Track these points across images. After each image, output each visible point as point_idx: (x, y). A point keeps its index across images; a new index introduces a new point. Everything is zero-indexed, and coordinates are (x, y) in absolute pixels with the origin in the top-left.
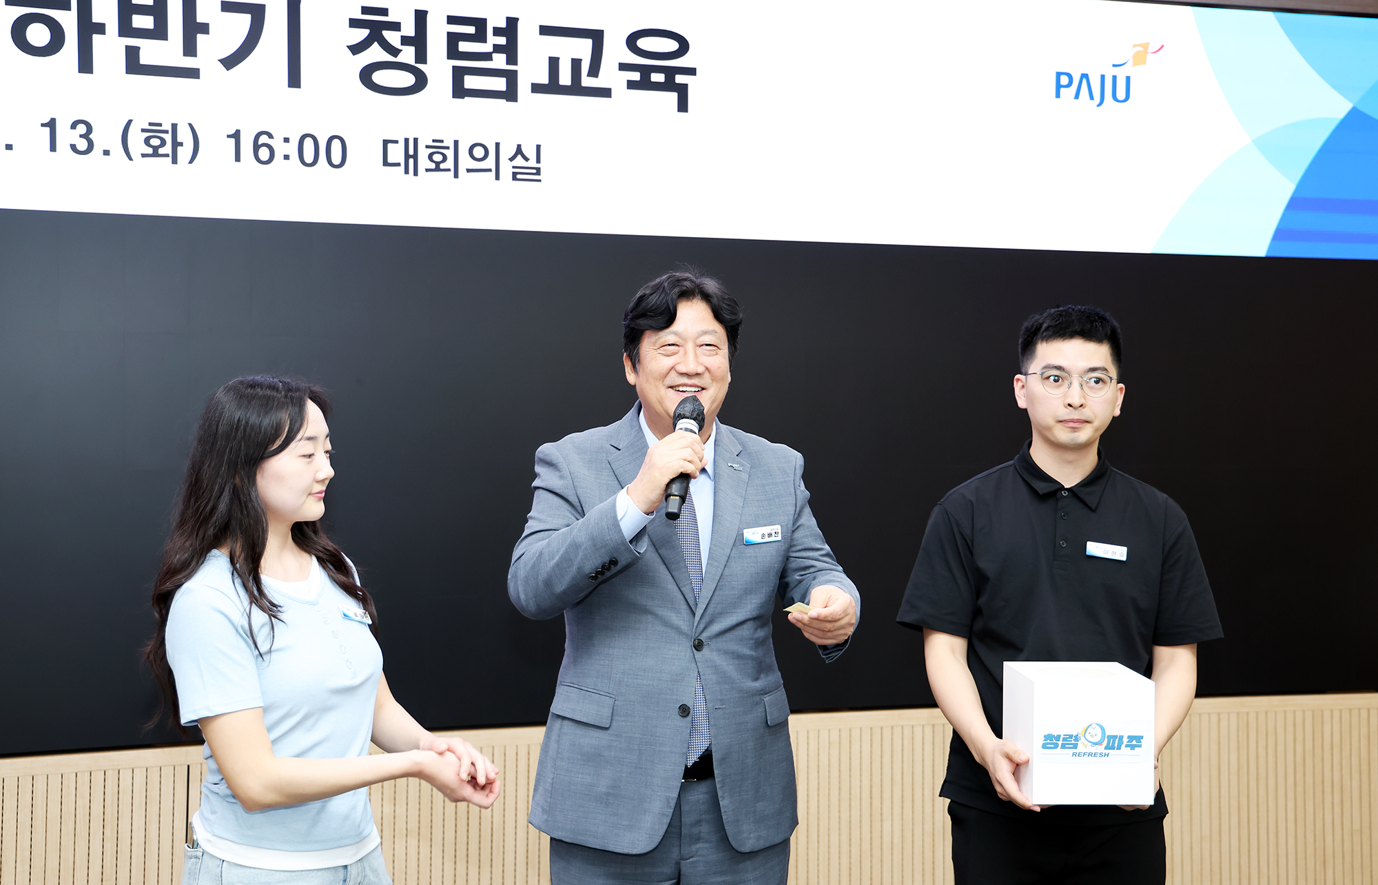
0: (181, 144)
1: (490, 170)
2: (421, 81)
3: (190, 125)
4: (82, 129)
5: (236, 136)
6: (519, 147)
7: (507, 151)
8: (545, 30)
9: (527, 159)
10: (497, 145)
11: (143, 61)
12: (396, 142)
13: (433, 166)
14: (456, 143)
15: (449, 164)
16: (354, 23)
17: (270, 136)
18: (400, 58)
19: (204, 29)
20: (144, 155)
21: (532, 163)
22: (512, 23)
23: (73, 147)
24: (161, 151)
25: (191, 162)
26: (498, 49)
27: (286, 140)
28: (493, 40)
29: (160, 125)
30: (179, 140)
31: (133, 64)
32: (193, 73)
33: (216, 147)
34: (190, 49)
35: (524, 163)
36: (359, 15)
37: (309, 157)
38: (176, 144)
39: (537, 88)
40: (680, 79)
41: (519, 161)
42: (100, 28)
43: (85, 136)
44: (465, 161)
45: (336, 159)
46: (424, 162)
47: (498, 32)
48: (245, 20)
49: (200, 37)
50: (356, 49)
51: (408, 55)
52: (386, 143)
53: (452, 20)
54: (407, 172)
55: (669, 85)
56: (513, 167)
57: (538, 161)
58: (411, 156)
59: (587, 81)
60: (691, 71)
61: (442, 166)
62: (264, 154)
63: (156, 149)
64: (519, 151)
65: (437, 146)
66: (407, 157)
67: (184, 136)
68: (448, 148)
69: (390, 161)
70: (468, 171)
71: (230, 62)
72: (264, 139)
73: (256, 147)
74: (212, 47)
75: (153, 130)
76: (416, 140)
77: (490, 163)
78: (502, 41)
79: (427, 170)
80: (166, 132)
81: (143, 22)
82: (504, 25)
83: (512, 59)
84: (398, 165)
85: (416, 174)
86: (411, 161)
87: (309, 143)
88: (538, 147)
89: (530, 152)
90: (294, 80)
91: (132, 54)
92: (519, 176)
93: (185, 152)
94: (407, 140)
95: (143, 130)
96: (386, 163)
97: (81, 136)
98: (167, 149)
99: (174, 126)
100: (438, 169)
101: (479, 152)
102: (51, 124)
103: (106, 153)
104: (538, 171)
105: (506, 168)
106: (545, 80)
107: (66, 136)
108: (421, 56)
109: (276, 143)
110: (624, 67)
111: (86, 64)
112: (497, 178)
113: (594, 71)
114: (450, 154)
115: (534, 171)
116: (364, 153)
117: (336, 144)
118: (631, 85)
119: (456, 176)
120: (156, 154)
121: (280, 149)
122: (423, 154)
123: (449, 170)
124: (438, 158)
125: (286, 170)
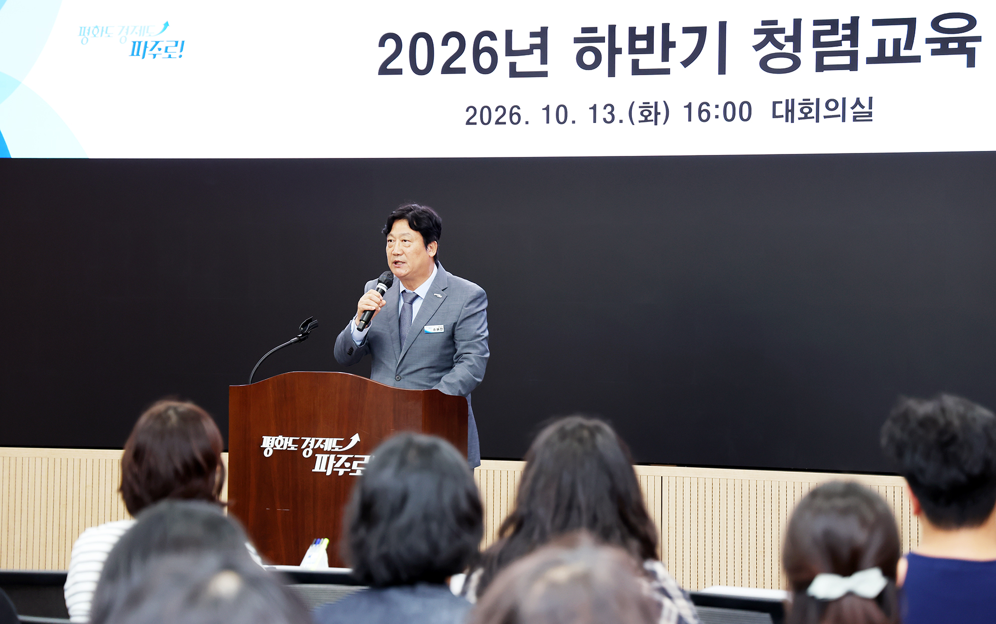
0: (659, 113)
1: (839, 116)
2: (797, 63)
3: (664, 102)
4: (609, 109)
5: (689, 106)
6: (858, 99)
7: (850, 103)
8: (876, 23)
9: (863, 107)
10: (844, 99)
11: (640, 67)
12: (781, 102)
13: (803, 116)
14: (818, 100)
15: (813, 114)
16: (757, 32)
17: (708, 105)
18: (784, 50)
19: (673, 45)
20: (640, 122)
21: (867, 109)
22: (855, 20)
23: (605, 120)
24: (649, 118)
25: (664, 124)
26: (845, 38)
27: (717, 106)
28: (842, 32)
29: (649, 103)
30: (658, 111)
31: (636, 70)
32: (666, 71)
33: (678, 113)
34: (665, 58)
35: (861, 110)
36: (760, 26)
37: (729, 116)
38: (657, 113)
39: (870, 61)
40: (969, 45)
41: (858, 109)
42: (619, 51)
43: (611, 113)
44: (823, 111)
45: (745, 116)
46: (798, 114)
47: (845, 27)
48: (695, 36)
49: (671, 50)
50: (758, 47)
51: (789, 48)
52: (775, 103)
53: (816, 23)
54: (787, 120)
55: (961, 50)
56: (854, 113)
57: (870, 107)
58: (790, 111)
59: (904, 53)
60: (978, 39)
61: (809, 115)
62: (704, 115)
63: (646, 117)
64: (858, 102)
65: (806, 103)
66: (787, 111)
67: (661, 109)
68: (813, 104)
69: (777, 114)
70: (825, 117)
71: (686, 63)
72: (704, 107)
73: (700, 112)
74: (678, 55)
75: (645, 106)
76: (793, 100)
77: (839, 111)
78: (848, 32)
79: (800, 119)
80: (652, 107)
81: (641, 44)
82: (849, 22)
83: (854, 43)
84: (782, 116)
85: (792, 121)
86: (790, 113)
87: (730, 107)
88: (871, 99)
89: (865, 102)
90: (722, 70)
91: (635, 63)
92: (857, 119)
93: (661, 118)
94: (787, 101)
95: (640, 107)
96: (774, 116)
97: (608, 113)
98: (652, 117)
99: (656, 103)
100: (806, 117)
101: (832, 105)
102: (594, 108)
103: (621, 121)
104: (870, 114)
105: (849, 114)
106: (876, 55)
107: (602, 113)
108: (797, 48)
109: (711, 109)
110: (929, 41)
111: (612, 73)
112: (844, 120)
113: (909, 46)
114: (814, 107)
115: (868, 114)
116: (762, 110)
117: (745, 106)
118: (934, 52)
119: (817, 121)
120: (646, 120)
121: (713, 111)
122: (797, 108)
123: (813, 117)
124: (806, 110)
125: (717, 124)
